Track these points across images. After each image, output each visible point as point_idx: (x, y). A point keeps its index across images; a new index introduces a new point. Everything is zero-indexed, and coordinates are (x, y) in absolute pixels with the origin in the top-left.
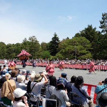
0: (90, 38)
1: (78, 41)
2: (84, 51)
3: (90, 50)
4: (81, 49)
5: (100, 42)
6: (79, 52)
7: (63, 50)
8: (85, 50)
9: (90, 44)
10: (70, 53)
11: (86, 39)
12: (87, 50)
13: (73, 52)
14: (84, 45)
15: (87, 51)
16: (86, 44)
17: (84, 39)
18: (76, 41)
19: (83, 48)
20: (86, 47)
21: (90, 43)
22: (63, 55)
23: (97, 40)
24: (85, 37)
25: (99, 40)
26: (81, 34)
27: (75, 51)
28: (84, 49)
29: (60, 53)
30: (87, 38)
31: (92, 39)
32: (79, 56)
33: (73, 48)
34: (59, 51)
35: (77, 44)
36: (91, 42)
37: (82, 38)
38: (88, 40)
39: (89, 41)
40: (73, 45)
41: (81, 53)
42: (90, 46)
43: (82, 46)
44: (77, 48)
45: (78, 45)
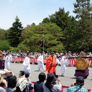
0: (62, 25)
1: (46, 29)
2: (55, 41)
3: (61, 40)
4: (50, 39)
5: (73, 31)
6: (49, 42)
10: (37, 43)
11: (56, 26)
12: (58, 40)
13: (40, 42)
14: (54, 34)
15: (58, 42)
16: (57, 33)
17: (54, 25)
18: (45, 28)
19: (53, 37)
20: (56, 36)
21: (62, 31)
23: (70, 28)
24: (55, 24)
25: (72, 27)
26: (50, 20)
27: (43, 42)
28: (54, 39)
29: (24, 44)
30: (59, 25)
31: (65, 26)
32: (48, 47)
33: (41, 37)
34: (23, 41)
35: (45, 32)
37: (51, 24)
38: (59, 27)
39: (61, 28)
40: (41, 34)
41: (51, 44)
42: (62, 35)
43: (51, 35)
44: (45, 37)
45: (46, 34)
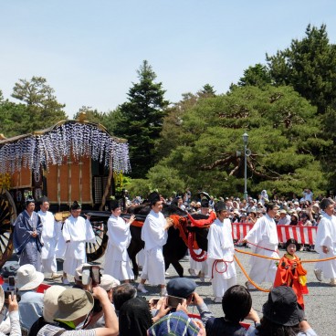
0: (318, 92)
1: (256, 108)
2: (289, 156)
3: (315, 150)
4: (271, 147)
6: (265, 159)
7: (183, 151)
8: (293, 149)
9: (316, 121)
10: (221, 163)
11: (295, 96)
12: (300, 151)
13: (233, 159)
14: (287, 125)
15: (302, 157)
16: (296, 122)
17: (287, 94)
18: (250, 106)
19: (284, 139)
20: (296, 134)
21: (316, 114)
22: (182, 176)
24: (290, 88)
26: (271, 72)
28: (286, 146)
30: (303, 92)
31: (329, 97)
33: (235, 138)
35: (253, 120)
36: (321, 110)
37: (276, 90)
38: (304, 101)
39: (313, 104)
40: (236, 127)
41: (273, 167)
42: (316, 130)
43: (276, 133)
45: (256, 126)
